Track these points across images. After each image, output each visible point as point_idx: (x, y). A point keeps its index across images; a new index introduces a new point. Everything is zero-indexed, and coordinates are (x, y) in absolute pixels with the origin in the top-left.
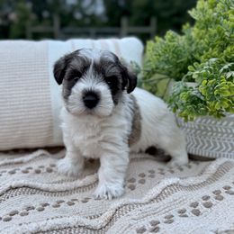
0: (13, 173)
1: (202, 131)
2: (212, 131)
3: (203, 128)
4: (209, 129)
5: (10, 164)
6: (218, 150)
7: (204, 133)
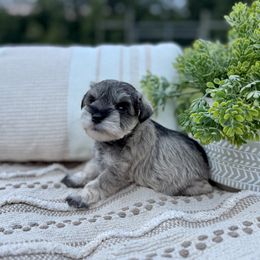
0: (17, 187)
1: (229, 157)
2: (239, 158)
3: (229, 154)
4: (236, 156)
5: (22, 176)
6: (245, 181)
7: (231, 159)
